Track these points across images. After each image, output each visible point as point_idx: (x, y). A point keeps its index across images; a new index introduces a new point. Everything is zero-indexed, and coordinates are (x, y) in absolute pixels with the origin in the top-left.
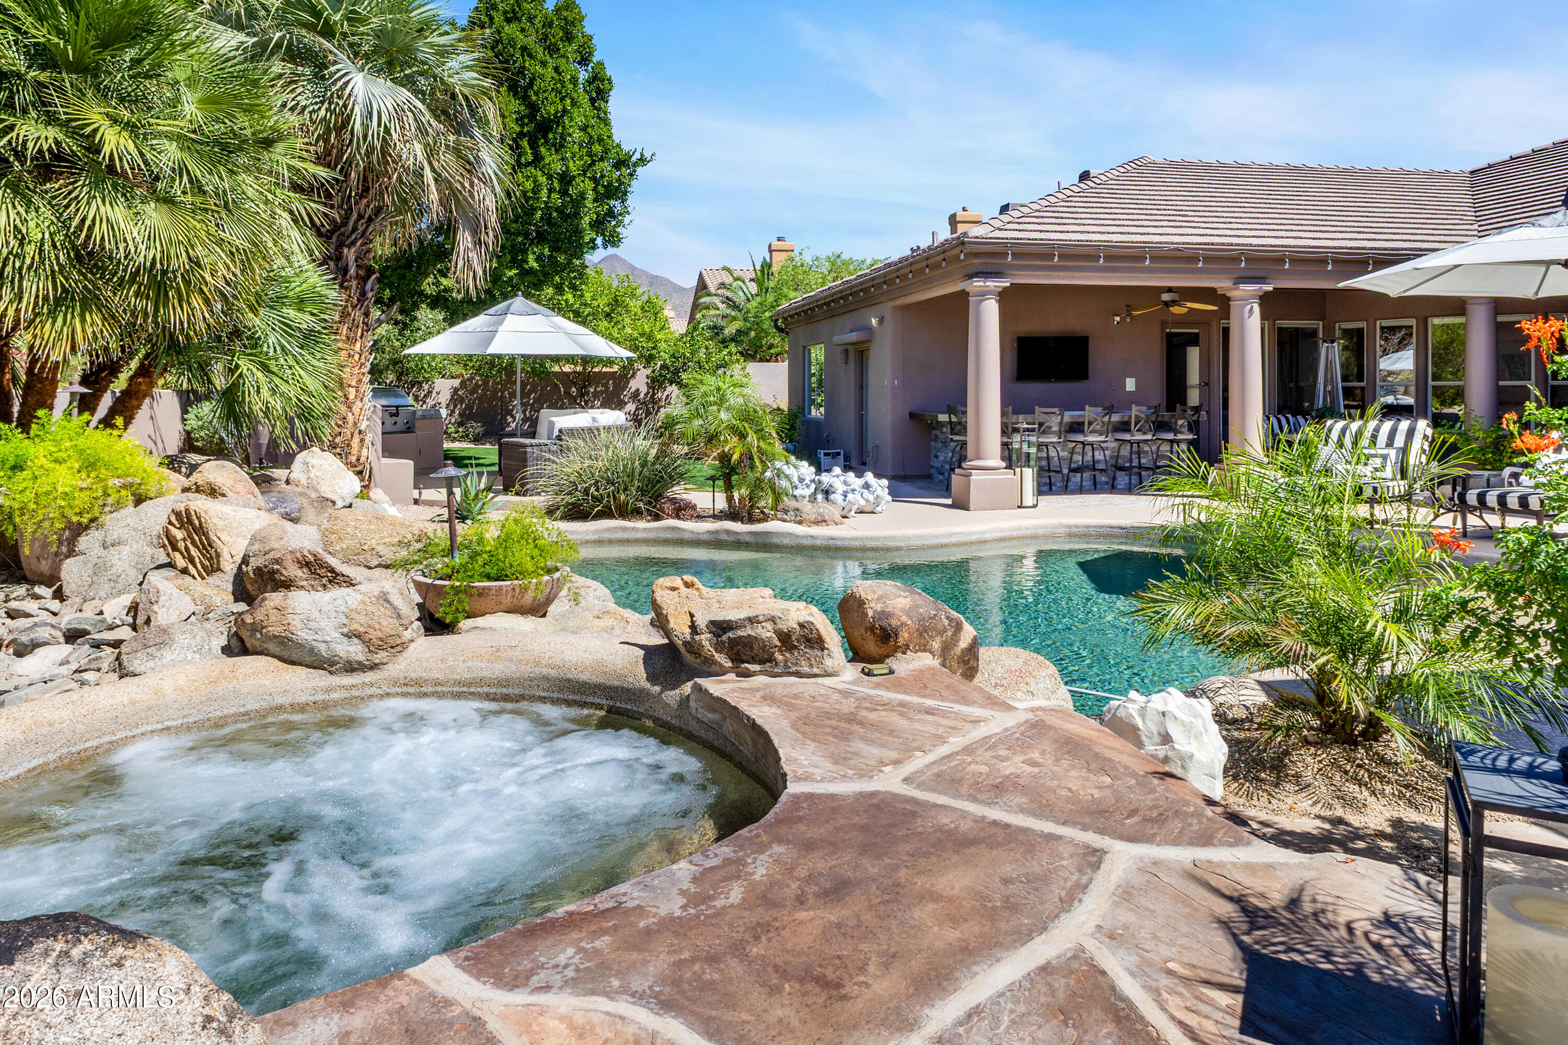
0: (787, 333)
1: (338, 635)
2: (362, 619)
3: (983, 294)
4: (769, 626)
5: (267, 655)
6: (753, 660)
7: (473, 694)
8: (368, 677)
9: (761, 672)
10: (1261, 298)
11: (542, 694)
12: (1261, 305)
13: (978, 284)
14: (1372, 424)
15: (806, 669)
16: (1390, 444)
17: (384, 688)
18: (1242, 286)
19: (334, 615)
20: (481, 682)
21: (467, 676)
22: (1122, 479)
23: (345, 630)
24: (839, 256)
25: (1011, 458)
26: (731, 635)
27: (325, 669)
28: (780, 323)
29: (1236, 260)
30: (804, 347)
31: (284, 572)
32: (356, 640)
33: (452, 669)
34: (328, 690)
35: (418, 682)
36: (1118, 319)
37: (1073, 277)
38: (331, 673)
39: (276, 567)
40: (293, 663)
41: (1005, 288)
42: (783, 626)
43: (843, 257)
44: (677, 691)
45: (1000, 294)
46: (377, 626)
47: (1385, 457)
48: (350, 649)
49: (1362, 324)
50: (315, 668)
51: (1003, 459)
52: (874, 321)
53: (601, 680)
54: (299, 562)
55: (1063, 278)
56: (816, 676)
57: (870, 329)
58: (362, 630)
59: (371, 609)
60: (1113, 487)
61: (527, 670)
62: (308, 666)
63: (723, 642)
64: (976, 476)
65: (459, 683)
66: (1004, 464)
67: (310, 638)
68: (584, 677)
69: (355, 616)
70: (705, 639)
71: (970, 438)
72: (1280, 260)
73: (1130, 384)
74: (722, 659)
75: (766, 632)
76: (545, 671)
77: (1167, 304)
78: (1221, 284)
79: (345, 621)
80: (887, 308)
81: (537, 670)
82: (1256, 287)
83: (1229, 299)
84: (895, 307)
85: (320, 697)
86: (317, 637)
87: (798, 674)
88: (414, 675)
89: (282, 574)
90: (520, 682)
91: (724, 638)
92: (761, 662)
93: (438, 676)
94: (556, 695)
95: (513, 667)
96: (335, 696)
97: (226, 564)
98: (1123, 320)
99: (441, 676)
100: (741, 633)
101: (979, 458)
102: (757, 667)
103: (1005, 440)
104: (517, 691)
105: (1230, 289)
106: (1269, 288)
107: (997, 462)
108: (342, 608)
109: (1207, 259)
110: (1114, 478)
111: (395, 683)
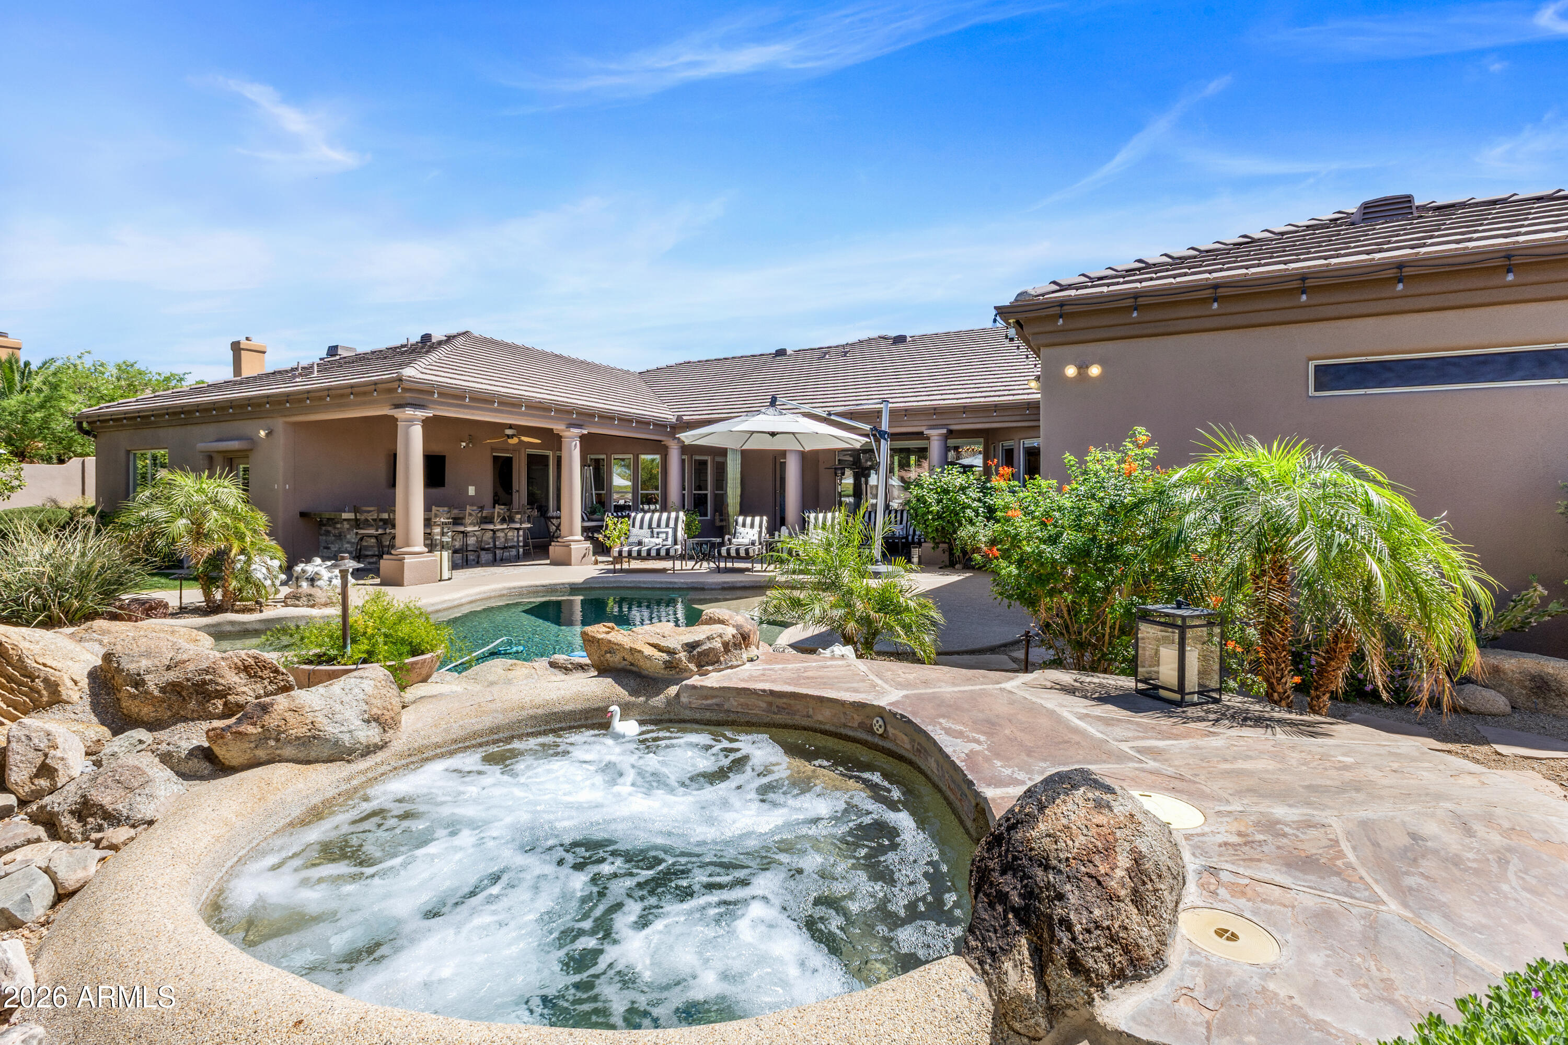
0: (95, 436)
1: (360, 722)
2: (379, 703)
3: (411, 421)
4: (718, 639)
5: (279, 761)
6: (708, 664)
7: (468, 747)
8: (379, 756)
9: (713, 671)
10: (580, 437)
11: (530, 731)
12: (581, 442)
13: (409, 412)
14: (673, 515)
15: (735, 663)
16: (667, 526)
17: (392, 763)
18: (572, 430)
19: (355, 703)
20: (475, 734)
21: (462, 733)
22: (485, 556)
23: (366, 716)
24: (132, 366)
25: (431, 545)
26: (699, 649)
27: (343, 760)
28: (85, 425)
29: (570, 412)
30: (128, 452)
31: (220, 680)
32: (374, 724)
33: (447, 731)
34: (349, 779)
35: (420, 751)
36: (464, 444)
37: (473, 414)
38: (349, 762)
39: (208, 677)
40: (308, 762)
41: (427, 418)
42: (726, 639)
43: (137, 367)
44: (662, 696)
45: (423, 421)
46: (390, 707)
47: (667, 533)
48: (369, 733)
49: (604, 456)
50: (331, 761)
51: (425, 545)
52: (262, 433)
53: (587, 705)
54: (237, 668)
55: (467, 414)
56: (738, 666)
57: (253, 441)
58: (379, 712)
59: (384, 691)
60: (478, 562)
61: (514, 716)
62: (324, 762)
63: (694, 656)
64: (408, 560)
65: (455, 741)
66: (427, 550)
67: (336, 731)
68: (568, 708)
69: (374, 701)
70: (683, 655)
71: (399, 531)
72: (592, 415)
73: (472, 491)
74: (692, 667)
75: (717, 644)
76: (531, 712)
77: (509, 436)
78: (558, 427)
79: (365, 707)
80: (279, 423)
81: (524, 713)
82: (579, 431)
83: (561, 437)
84: (286, 423)
85: (344, 787)
86: (343, 729)
87: (732, 667)
88: (416, 745)
89: (217, 684)
90: (510, 726)
91: (695, 652)
92: (713, 664)
93: (437, 740)
94: (543, 728)
95: (501, 716)
96: (355, 782)
97: (70, 692)
98: (467, 444)
99: (438, 739)
100: (705, 647)
101: (408, 545)
102: (710, 668)
103: (428, 531)
104: (507, 734)
105: (563, 431)
106: (585, 432)
107: (420, 548)
108: (362, 696)
109: (557, 411)
110: (479, 557)
111: (401, 757)
